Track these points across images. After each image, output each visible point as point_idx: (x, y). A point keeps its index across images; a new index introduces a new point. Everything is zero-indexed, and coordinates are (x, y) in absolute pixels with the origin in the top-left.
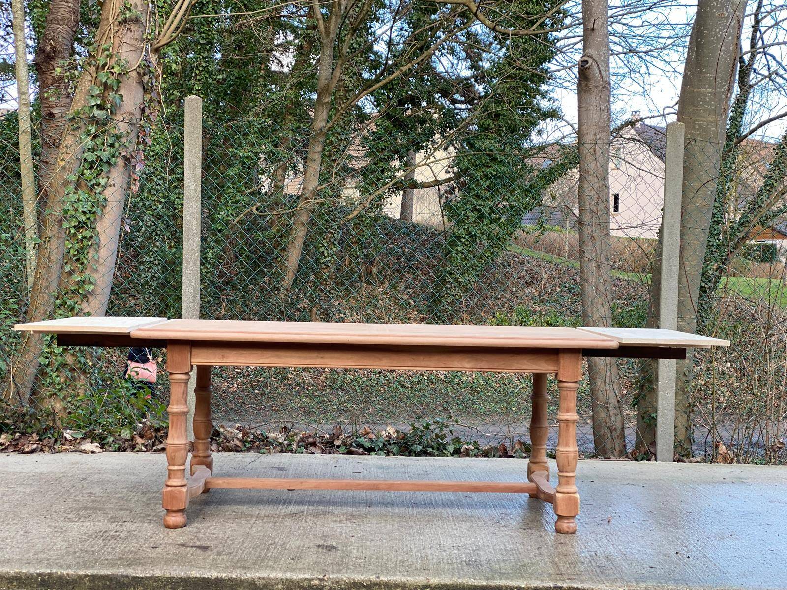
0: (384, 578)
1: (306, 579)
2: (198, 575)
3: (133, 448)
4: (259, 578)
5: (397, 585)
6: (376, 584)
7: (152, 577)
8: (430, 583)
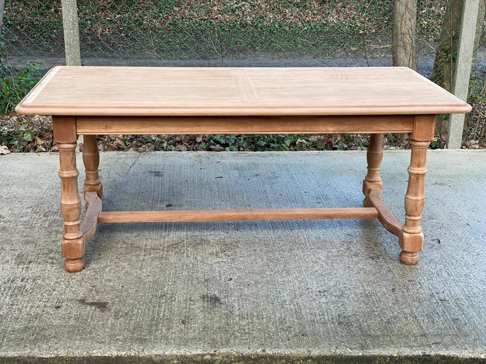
0: (269, 352)
1: (199, 355)
2: (99, 355)
3: (35, 148)
4: (156, 355)
5: (281, 358)
6: (262, 357)
7: (56, 357)
8: (312, 354)
